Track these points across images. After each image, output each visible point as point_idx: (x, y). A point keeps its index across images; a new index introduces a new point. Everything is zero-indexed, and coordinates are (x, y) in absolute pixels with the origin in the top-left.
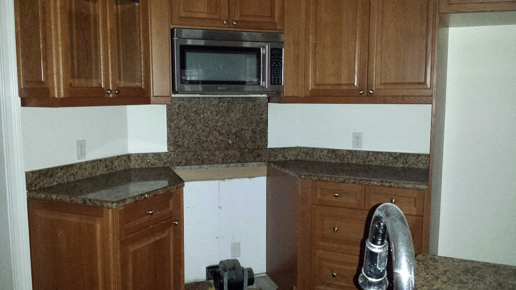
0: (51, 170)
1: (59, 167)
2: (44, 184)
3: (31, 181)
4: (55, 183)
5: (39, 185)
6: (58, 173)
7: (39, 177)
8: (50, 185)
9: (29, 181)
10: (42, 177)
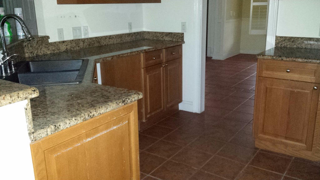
0: (293, 38)
1: (300, 37)
2: (287, 45)
3: (279, 42)
4: (295, 46)
5: (283, 45)
6: (299, 41)
7: (285, 40)
8: (291, 47)
9: (278, 41)
10: (286, 41)
